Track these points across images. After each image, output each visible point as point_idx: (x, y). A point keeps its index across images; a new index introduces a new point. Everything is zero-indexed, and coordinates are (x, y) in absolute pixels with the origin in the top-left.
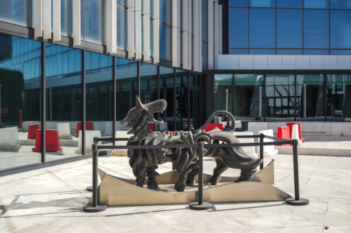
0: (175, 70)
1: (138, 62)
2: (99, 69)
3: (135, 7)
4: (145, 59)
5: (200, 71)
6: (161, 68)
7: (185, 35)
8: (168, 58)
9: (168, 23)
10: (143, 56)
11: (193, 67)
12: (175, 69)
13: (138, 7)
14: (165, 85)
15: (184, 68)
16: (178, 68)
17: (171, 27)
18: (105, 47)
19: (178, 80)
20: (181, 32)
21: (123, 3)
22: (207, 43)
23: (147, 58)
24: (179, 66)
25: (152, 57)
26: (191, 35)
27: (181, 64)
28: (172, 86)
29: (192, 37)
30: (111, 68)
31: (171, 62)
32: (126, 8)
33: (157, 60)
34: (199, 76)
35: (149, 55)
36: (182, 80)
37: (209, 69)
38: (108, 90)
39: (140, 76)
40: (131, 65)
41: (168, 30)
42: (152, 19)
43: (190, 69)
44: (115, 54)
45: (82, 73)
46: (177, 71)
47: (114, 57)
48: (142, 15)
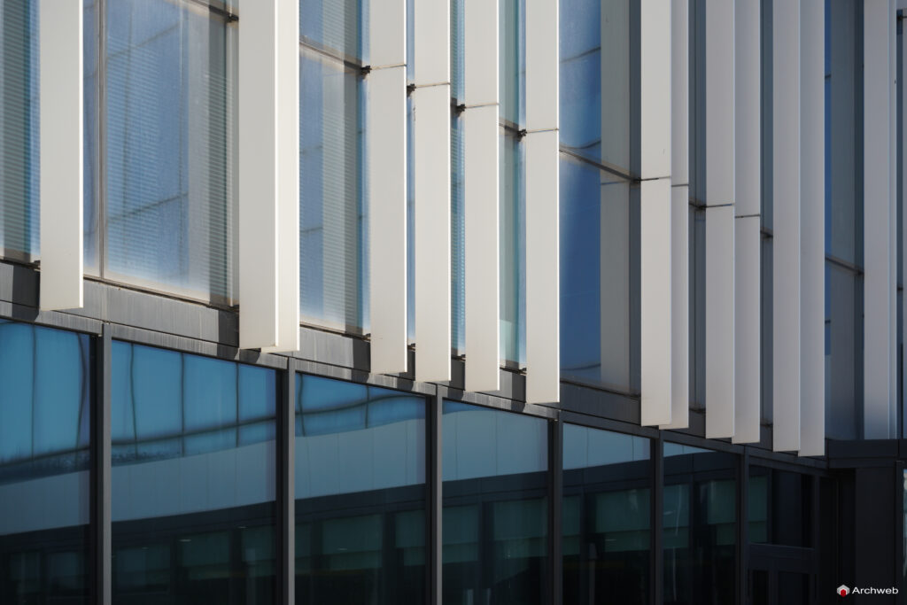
0: (655, 446)
1: (429, 401)
2: (181, 436)
3: (410, 65)
4: (472, 385)
5: (815, 447)
6: (570, 433)
7: (720, 225)
8: (612, 372)
9: (613, 153)
10: (458, 362)
11: (767, 426)
12: (656, 437)
13: (434, 63)
14: (590, 535)
15: (713, 432)
16: (674, 435)
17: (635, 180)
18: (229, 315)
19: (675, 506)
20: (698, 207)
21: (337, 42)
22: (859, 273)
23: (486, 378)
24: (684, 422)
25: (515, 371)
26: (755, 225)
27: (698, 411)
28: (639, 545)
29: (767, 236)
30: (266, 431)
31: (636, 396)
32: (358, 71)
33: (545, 388)
34: (806, 480)
35: (500, 360)
36: (698, 508)
37: (869, 434)
38: (239, 563)
39: (441, 477)
40: (377, 412)
41: (613, 196)
42: (515, 134)
43: (754, 436)
44: (288, 357)
45: (90, 457)
46: (670, 450)
47: (281, 375)
48: (457, 109)
